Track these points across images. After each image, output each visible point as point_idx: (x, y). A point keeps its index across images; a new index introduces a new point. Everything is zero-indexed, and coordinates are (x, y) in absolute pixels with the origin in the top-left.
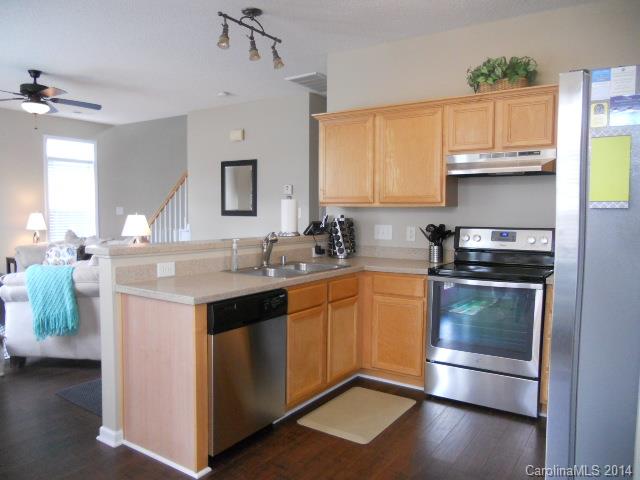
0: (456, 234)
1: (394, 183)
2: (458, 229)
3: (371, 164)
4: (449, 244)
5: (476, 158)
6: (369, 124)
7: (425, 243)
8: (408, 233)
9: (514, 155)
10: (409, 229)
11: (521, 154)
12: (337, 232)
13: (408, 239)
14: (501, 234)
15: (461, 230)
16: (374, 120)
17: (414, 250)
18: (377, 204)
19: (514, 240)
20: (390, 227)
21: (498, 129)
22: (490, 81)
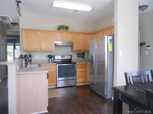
0: (54, 56)
3: (38, 42)
4: (53, 58)
5: (60, 42)
6: (37, 33)
7: (47, 59)
8: (43, 57)
9: (67, 42)
10: (43, 56)
14: (63, 56)
17: (45, 60)
18: (39, 51)
19: (65, 57)
20: (38, 56)
21: (64, 38)
22: (63, 29)
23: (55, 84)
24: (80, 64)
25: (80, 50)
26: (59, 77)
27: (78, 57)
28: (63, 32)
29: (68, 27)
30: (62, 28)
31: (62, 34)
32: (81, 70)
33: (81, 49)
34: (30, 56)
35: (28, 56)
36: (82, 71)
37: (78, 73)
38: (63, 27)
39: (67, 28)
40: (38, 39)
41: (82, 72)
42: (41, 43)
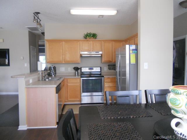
0: (81, 69)
1: (68, 57)
2: (81, 68)
3: (62, 53)
4: (79, 71)
5: (86, 53)
6: (61, 44)
7: (74, 71)
8: (69, 69)
10: (69, 68)
11: (96, 52)
12: (52, 69)
13: (69, 71)
14: (90, 68)
15: (82, 68)
16: (62, 43)
17: (70, 73)
18: (64, 63)
19: (93, 69)
20: (64, 68)
21: (91, 47)
22: (90, 37)
23: (79, 100)
24: (109, 78)
25: (110, 62)
26: (83, 92)
27: (109, 69)
28: (89, 41)
29: (96, 35)
30: (88, 37)
31: (89, 43)
32: (111, 84)
33: (111, 60)
34: (55, 68)
35: (52, 68)
36: (110, 86)
37: (107, 88)
38: (89, 35)
39: (94, 36)
40: (62, 50)
41: (112, 87)
42: (65, 54)
